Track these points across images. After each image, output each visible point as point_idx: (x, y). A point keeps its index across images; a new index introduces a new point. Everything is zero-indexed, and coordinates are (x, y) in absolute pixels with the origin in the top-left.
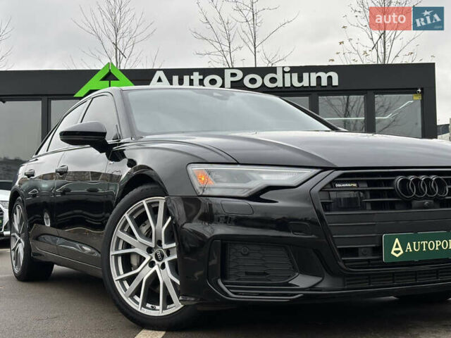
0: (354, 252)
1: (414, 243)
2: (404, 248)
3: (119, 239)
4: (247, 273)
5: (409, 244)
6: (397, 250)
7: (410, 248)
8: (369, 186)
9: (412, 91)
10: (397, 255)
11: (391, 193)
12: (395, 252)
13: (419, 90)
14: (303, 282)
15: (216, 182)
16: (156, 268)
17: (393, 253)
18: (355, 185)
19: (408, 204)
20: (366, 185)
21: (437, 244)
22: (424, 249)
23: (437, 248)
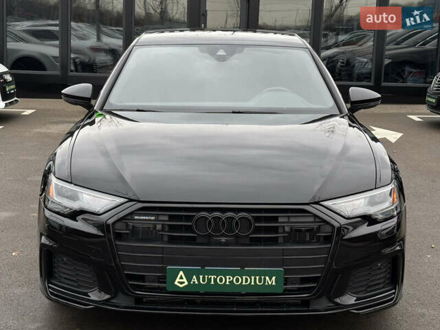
1: (201, 277)
2: (189, 280)
5: (194, 277)
6: (181, 281)
7: (196, 280)
8: (170, 221)
10: (181, 286)
12: (179, 282)
17: (176, 283)
20: (166, 218)
21: (229, 279)
22: (212, 283)
23: (228, 283)
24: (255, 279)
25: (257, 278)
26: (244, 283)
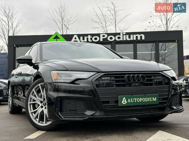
0: (108, 102)
1: (131, 99)
2: (127, 101)
3: (31, 98)
4: (69, 110)
5: (129, 99)
6: (124, 102)
7: (129, 101)
8: (115, 78)
9: (174, 41)
10: (124, 104)
11: (123, 81)
12: (123, 102)
13: (177, 41)
14: (89, 113)
15: (60, 77)
16: (43, 108)
17: (122, 103)
18: (109, 78)
19: (130, 85)
20: (114, 78)
21: (141, 100)
22: (135, 101)
23: (141, 101)
24: (150, 99)
25: (150, 98)
26: (146, 101)
